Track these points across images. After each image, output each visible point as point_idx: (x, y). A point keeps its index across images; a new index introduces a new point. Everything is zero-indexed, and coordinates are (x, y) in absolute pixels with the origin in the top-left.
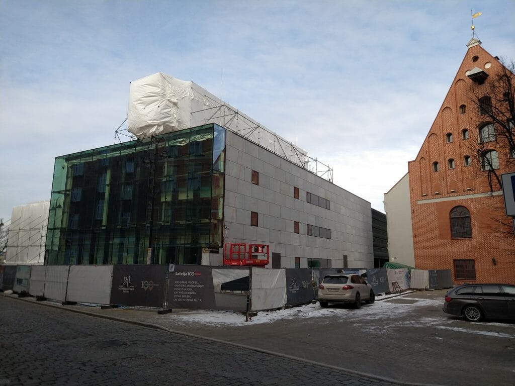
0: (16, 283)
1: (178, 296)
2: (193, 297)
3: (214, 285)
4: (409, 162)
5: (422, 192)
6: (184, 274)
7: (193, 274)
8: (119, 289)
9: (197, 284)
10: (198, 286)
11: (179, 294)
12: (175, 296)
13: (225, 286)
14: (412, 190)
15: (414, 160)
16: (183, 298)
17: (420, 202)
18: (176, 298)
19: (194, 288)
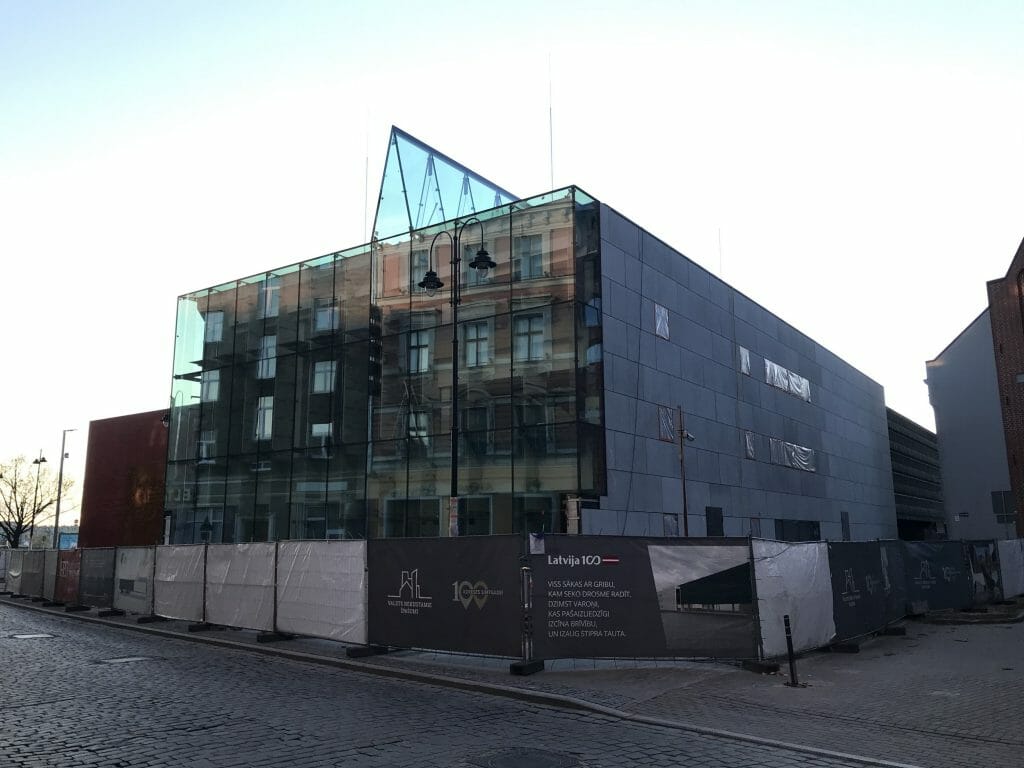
0: (117, 590)
2: (602, 624)
3: (659, 589)
6: (573, 562)
7: (596, 560)
8: (390, 603)
11: (563, 619)
13: (688, 593)
16: (576, 628)
18: (556, 629)
19: (600, 600)
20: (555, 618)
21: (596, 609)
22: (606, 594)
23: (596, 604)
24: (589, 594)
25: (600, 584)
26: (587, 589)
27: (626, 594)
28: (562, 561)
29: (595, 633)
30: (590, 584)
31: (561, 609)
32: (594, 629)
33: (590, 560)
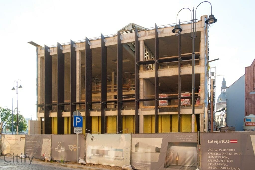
1: (213, 164)
4: (246, 68)
5: (253, 87)
6: (218, 142)
7: (228, 141)
9: (233, 152)
10: (235, 154)
12: (209, 164)
14: (246, 85)
15: (250, 66)
17: (251, 93)
18: (210, 166)
19: (229, 156)
20: (210, 162)
21: (227, 159)
22: (232, 154)
23: (227, 158)
24: (224, 154)
25: (229, 150)
26: (224, 152)
27: (240, 154)
28: (214, 142)
29: (227, 168)
30: (225, 150)
31: (213, 159)
32: (227, 167)
33: (225, 141)
